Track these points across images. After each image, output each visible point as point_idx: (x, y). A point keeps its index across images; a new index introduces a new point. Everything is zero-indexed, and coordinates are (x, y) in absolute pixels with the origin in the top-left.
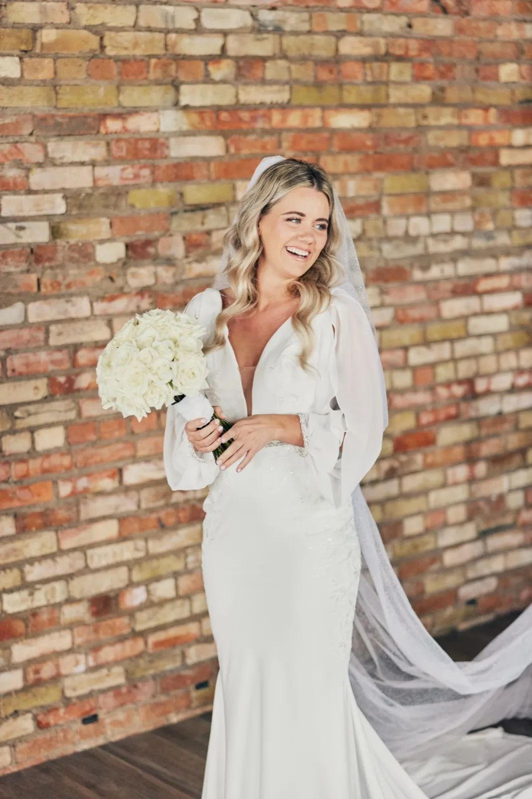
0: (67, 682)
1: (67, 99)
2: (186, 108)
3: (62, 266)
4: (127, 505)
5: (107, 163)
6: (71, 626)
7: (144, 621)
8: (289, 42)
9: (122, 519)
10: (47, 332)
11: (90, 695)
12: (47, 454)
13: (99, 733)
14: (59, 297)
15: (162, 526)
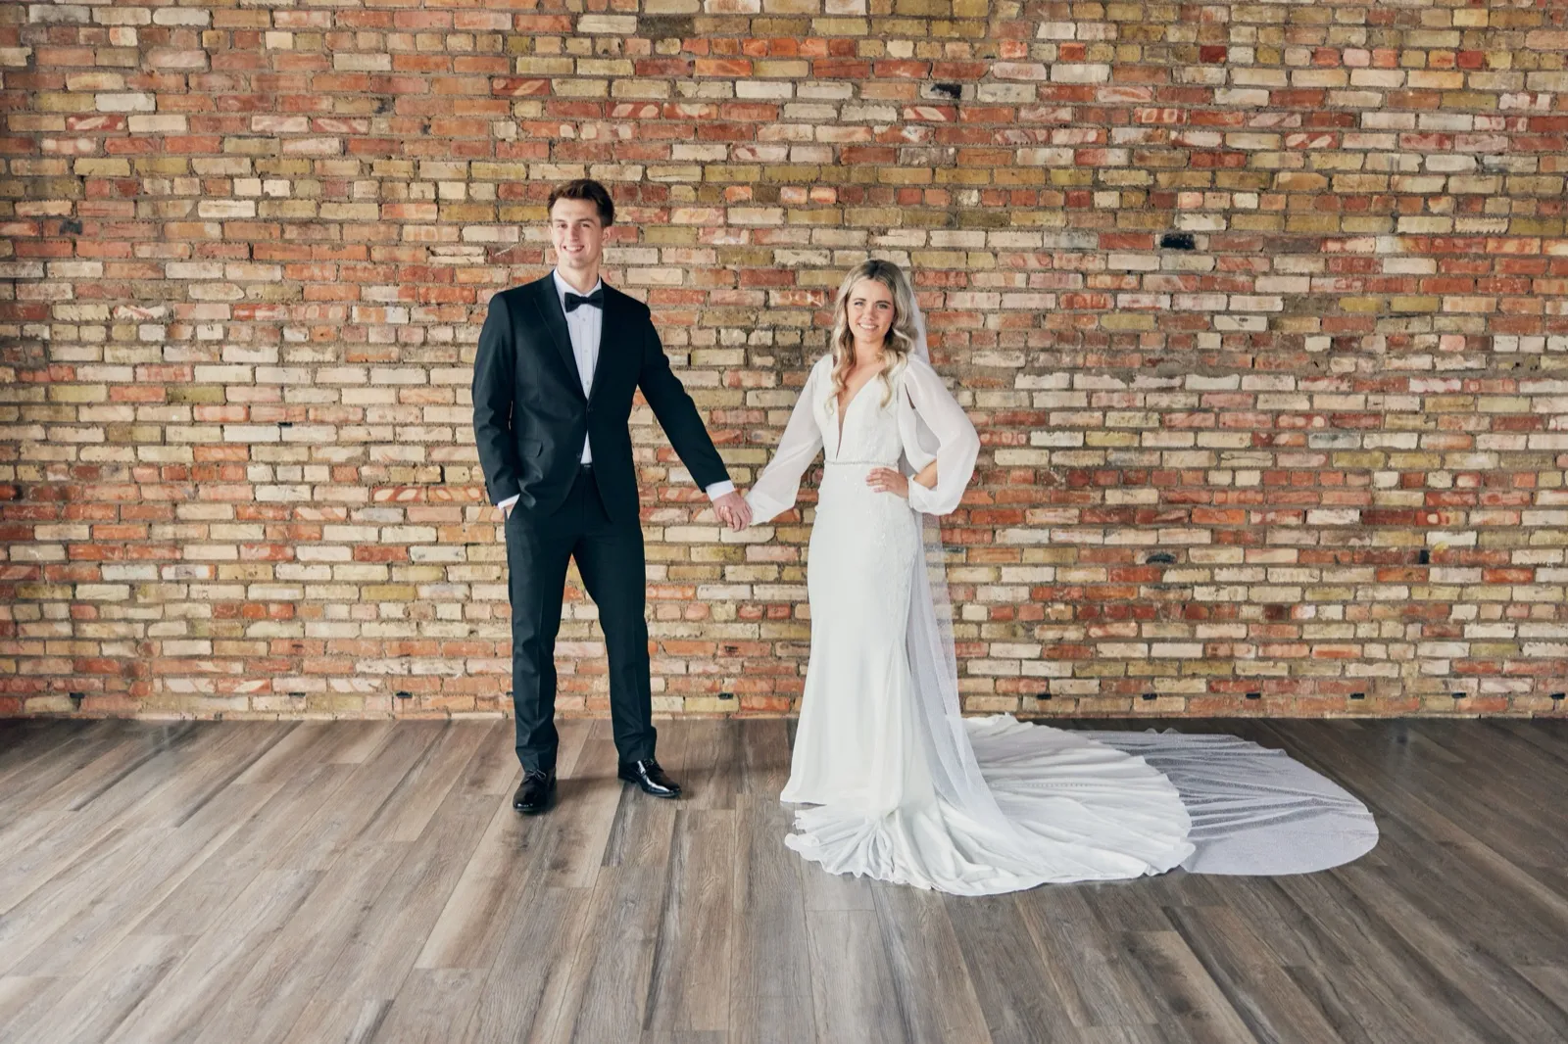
0: (1239, 664)
1: (1294, 225)
2: (1403, 235)
3: (1274, 351)
4: (1309, 540)
5: (1324, 275)
6: (1247, 622)
7: (1310, 632)
8: (1513, 183)
9: (1302, 550)
10: (1256, 399)
11: (1257, 677)
12: (1244, 489)
13: (1259, 708)
14: (1268, 374)
15: (1337, 562)
